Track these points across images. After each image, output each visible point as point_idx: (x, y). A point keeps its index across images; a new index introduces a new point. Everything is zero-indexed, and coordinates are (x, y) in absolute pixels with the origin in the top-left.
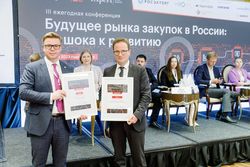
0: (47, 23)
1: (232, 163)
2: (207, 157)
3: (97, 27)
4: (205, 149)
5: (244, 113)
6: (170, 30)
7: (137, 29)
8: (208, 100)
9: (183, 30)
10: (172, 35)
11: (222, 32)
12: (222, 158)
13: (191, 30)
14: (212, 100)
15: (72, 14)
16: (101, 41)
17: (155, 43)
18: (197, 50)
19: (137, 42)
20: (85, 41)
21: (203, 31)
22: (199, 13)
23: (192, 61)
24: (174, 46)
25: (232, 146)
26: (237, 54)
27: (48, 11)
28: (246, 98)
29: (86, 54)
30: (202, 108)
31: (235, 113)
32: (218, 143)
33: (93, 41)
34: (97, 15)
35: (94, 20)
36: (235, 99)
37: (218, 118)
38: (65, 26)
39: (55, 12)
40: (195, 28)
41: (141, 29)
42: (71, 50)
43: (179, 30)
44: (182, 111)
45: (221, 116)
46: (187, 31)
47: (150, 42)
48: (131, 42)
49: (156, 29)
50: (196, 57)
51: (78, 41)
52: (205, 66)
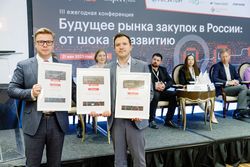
0: (61, 23)
3: (110, 26)
4: (222, 146)
6: (184, 28)
7: (150, 28)
8: (224, 99)
9: (198, 28)
10: (186, 34)
11: (237, 29)
13: (206, 28)
14: (229, 98)
15: (86, 13)
17: (169, 41)
18: (212, 48)
19: (151, 41)
20: (98, 40)
21: (218, 29)
22: (213, 10)
23: (207, 59)
24: (189, 44)
27: (62, 11)
29: (102, 53)
30: (219, 107)
32: (235, 140)
33: (107, 41)
34: (110, 14)
35: (108, 20)
38: (78, 26)
39: (68, 12)
40: (210, 26)
41: (155, 27)
42: (86, 50)
43: (194, 28)
44: (198, 110)
46: (202, 29)
47: (164, 41)
48: (145, 41)
49: (170, 28)
50: (211, 56)
51: (92, 40)
52: (221, 64)
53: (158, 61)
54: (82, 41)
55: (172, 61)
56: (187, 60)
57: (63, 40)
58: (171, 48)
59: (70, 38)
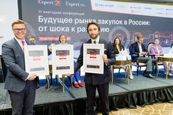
0: (39, 19)
1: (152, 104)
2: (136, 100)
3: (70, 21)
4: (134, 95)
5: (160, 72)
6: (115, 22)
8: (138, 64)
9: (123, 22)
10: (116, 25)
11: (147, 23)
12: (145, 101)
13: (128, 22)
14: (140, 64)
15: (55, 13)
16: (73, 29)
17: (106, 30)
18: (132, 34)
20: (63, 29)
21: (135, 23)
22: (132, 11)
23: (128, 40)
24: (118, 31)
25: (151, 93)
26: (156, 36)
27: (40, 12)
28: (162, 63)
29: (63, 36)
30: (134, 69)
31: (155, 72)
32: (142, 91)
33: (68, 29)
34: (70, 13)
35: (68, 17)
36: (154, 63)
37: (144, 75)
38: (50, 20)
39: (44, 12)
40: (130, 21)
41: (97, 21)
42: (55, 35)
43: (121, 22)
44: (122, 71)
45: (145, 74)
46: (126, 23)
47: (103, 30)
49: (106, 22)
50: (131, 39)
51: (59, 29)
52: (136, 43)
54: (52, 30)
56: (115, 41)
57: (41, 29)
58: (107, 34)
59: (45, 27)
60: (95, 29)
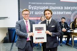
0: (29, 7)
3: (47, 8)
7: (62, 8)
15: (38, 3)
17: (69, 13)
19: (62, 13)
27: (30, 3)
29: (43, 17)
34: (47, 3)
35: (46, 5)
38: (35, 8)
39: (32, 3)
41: (63, 8)
42: (38, 16)
47: (67, 13)
48: (60, 13)
49: (69, 8)
51: (40, 13)
53: (64, 20)
54: (36, 13)
55: (70, 20)
58: (70, 15)
59: (32, 12)
60: (49, 14)
